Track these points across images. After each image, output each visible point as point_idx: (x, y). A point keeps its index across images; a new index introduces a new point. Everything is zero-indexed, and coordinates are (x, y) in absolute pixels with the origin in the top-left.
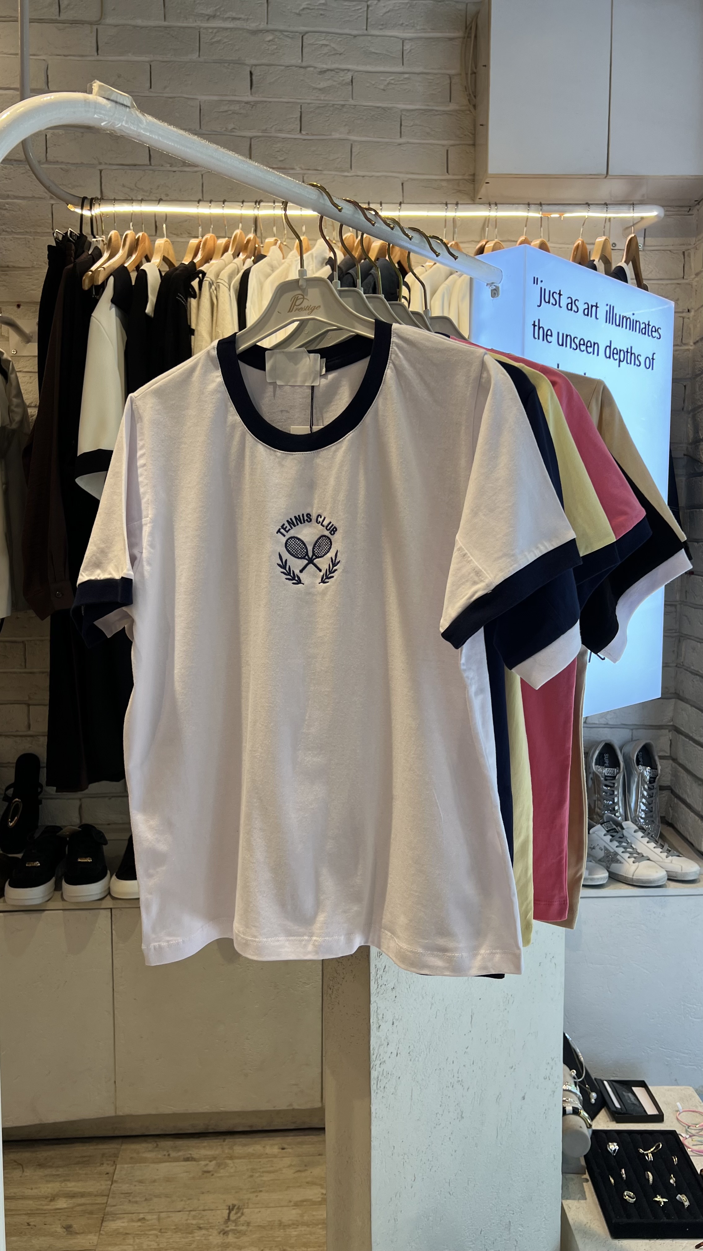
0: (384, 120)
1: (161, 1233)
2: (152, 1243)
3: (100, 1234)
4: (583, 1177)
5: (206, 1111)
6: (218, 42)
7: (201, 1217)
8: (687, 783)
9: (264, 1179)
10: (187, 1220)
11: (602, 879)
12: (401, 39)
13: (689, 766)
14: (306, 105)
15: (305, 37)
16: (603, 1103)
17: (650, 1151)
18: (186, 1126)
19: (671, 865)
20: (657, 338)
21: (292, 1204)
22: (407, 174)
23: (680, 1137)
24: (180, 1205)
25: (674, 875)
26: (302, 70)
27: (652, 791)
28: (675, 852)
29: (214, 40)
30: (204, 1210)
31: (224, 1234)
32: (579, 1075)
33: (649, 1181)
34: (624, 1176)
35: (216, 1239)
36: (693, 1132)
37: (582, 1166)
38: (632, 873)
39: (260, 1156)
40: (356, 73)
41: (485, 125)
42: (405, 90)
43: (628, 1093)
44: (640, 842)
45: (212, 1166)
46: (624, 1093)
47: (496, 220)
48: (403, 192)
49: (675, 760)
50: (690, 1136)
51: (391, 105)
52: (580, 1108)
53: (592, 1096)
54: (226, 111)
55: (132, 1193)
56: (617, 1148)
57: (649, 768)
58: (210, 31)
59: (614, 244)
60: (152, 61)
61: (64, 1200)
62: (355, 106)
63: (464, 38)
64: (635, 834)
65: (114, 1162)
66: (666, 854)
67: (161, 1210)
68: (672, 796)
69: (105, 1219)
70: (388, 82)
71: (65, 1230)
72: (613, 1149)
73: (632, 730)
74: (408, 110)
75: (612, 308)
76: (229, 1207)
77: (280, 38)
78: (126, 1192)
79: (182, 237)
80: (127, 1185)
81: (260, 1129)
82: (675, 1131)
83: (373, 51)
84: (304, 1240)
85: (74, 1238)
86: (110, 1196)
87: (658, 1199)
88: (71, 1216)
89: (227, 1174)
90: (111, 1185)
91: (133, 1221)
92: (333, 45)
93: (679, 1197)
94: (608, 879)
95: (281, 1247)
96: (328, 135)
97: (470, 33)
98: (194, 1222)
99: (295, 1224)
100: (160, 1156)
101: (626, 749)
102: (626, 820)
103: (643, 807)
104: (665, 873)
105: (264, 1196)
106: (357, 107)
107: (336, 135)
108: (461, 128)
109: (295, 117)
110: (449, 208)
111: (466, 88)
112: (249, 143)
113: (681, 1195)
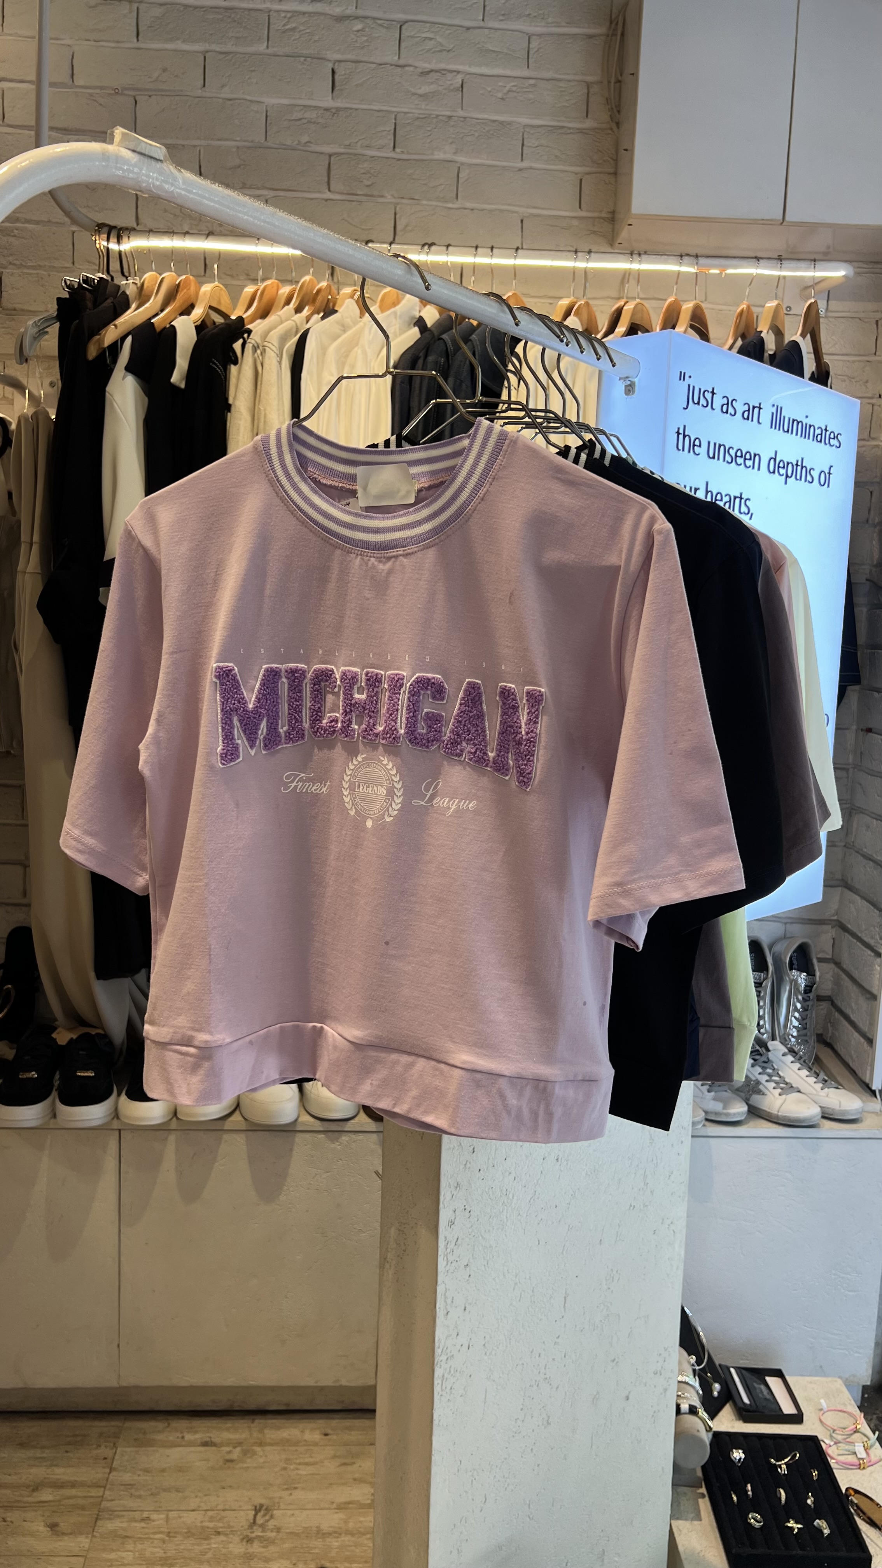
0: (502, 138)
1: (170, 1537)
2: (158, 1550)
3: (93, 1536)
4: (698, 1491)
5: (231, 1384)
6: (293, 29)
7: (220, 1519)
8: (852, 995)
9: (300, 1472)
10: (202, 1522)
11: (738, 1114)
12: (527, 34)
13: (856, 974)
14: (403, 114)
15: (404, 27)
16: (728, 1395)
17: (783, 1462)
18: (205, 1402)
19: (827, 1099)
20: (836, 447)
21: (334, 1506)
22: (528, 207)
23: (822, 1443)
24: (193, 1503)
25: (830, 1111)
26: (399, 69)
27: (808, 1003)
28: (833, 1083)
29: (287, 27)
30: (224, 1510)
31: (247, 1541)
32: (699, 1362)
33: (780, 1499)
34: (750, 1493)
35: (237, 1548)
36: (839, 1438)
37: (699, 1478)
38: (777, 1109)
39: (297, 1443)
40: (468, 76)
41: (630, 150)
42: (530, 100)
43: (760, 1384)
44: (789, 1068)
45: (236, 1453)
46: (756, 1385)
47: (639, 273)
48: (522, 231)
49: (838, 964)
50: (835, 1443)
51: (512, 119)
52: (698, 1406)
53: (715, 1388)
54: (299, 120)
55: (135, 1485)
56: (743, 1456)
57: (805, 974)
58: (283, 15)
59: (789, 308)
60: (207, 52)
61: (50, 1490)
62: (465, 118)
63: (608, 36)
64: (784, 1058)
65: (114, 1444)
66: (821, 1085)
67: (170, 1508)
68: (833, 1010)
69: (100, 1517)
70: (507, 88)
71: (49, 1529)
72: (738, 1458)
73: (786, 923)
74: (533, 126)
75: (779, 410)
76: (256, 1507)
77: (372, 28)
78: (128, 1483)
79: (239, 280)
80: (129, 1474)
81: (297, 1408)
82: (816, 1437)
83: (491, 48)
84: (348, 1553)
85: (61, 1540)
86: (107, 1488)
87: (792, 1524)
88: (57, 1512)
89: (255, 1465)
90: (110, 1473)
91: (135, 1520)
92: (440, 40)
93: (817, 1522)
94: (748, 1114)
95: (318, 1561)
96: (428, 155)
97: (615, 30)
98: (211, 1525)
99: (336, 1533)
100: (171, 1438)
101: (778, 948)
102: (773, 1040)
103: (796, 1023)
104: (819, 1109)
105: (298, 1495)
106: (467, 119)
107: (439, 155)
108: (601, 152)
109: (388, 129)
110: (579, 257)
111: (607, 99)
112: (327, 163)
113: (820, 1519)
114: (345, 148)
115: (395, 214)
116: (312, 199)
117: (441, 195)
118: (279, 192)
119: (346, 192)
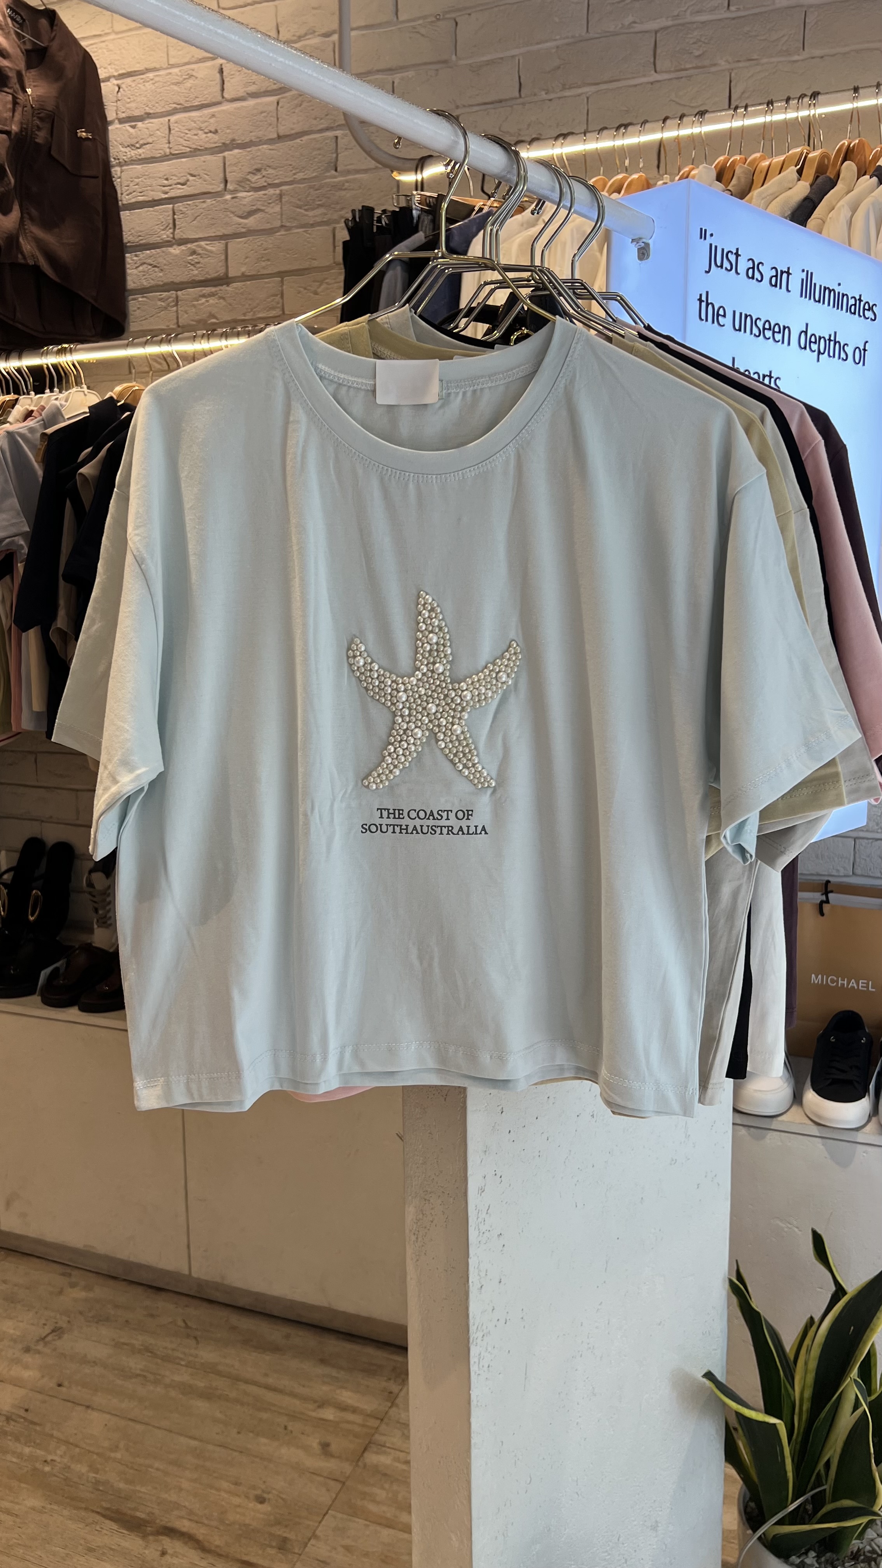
61: (333, 1410)
69: (368, 1448)
71: (321, 1448)
85: (327, 1461)
86: (384, 1421)
88: (333, 1433)
91: (397, 1460)
96: (769, 5)
114: (672, 20)
115: (730, 82)
116: (636, 86)
117: (784, 48)
118: (601, 85)
119: (672, 69)
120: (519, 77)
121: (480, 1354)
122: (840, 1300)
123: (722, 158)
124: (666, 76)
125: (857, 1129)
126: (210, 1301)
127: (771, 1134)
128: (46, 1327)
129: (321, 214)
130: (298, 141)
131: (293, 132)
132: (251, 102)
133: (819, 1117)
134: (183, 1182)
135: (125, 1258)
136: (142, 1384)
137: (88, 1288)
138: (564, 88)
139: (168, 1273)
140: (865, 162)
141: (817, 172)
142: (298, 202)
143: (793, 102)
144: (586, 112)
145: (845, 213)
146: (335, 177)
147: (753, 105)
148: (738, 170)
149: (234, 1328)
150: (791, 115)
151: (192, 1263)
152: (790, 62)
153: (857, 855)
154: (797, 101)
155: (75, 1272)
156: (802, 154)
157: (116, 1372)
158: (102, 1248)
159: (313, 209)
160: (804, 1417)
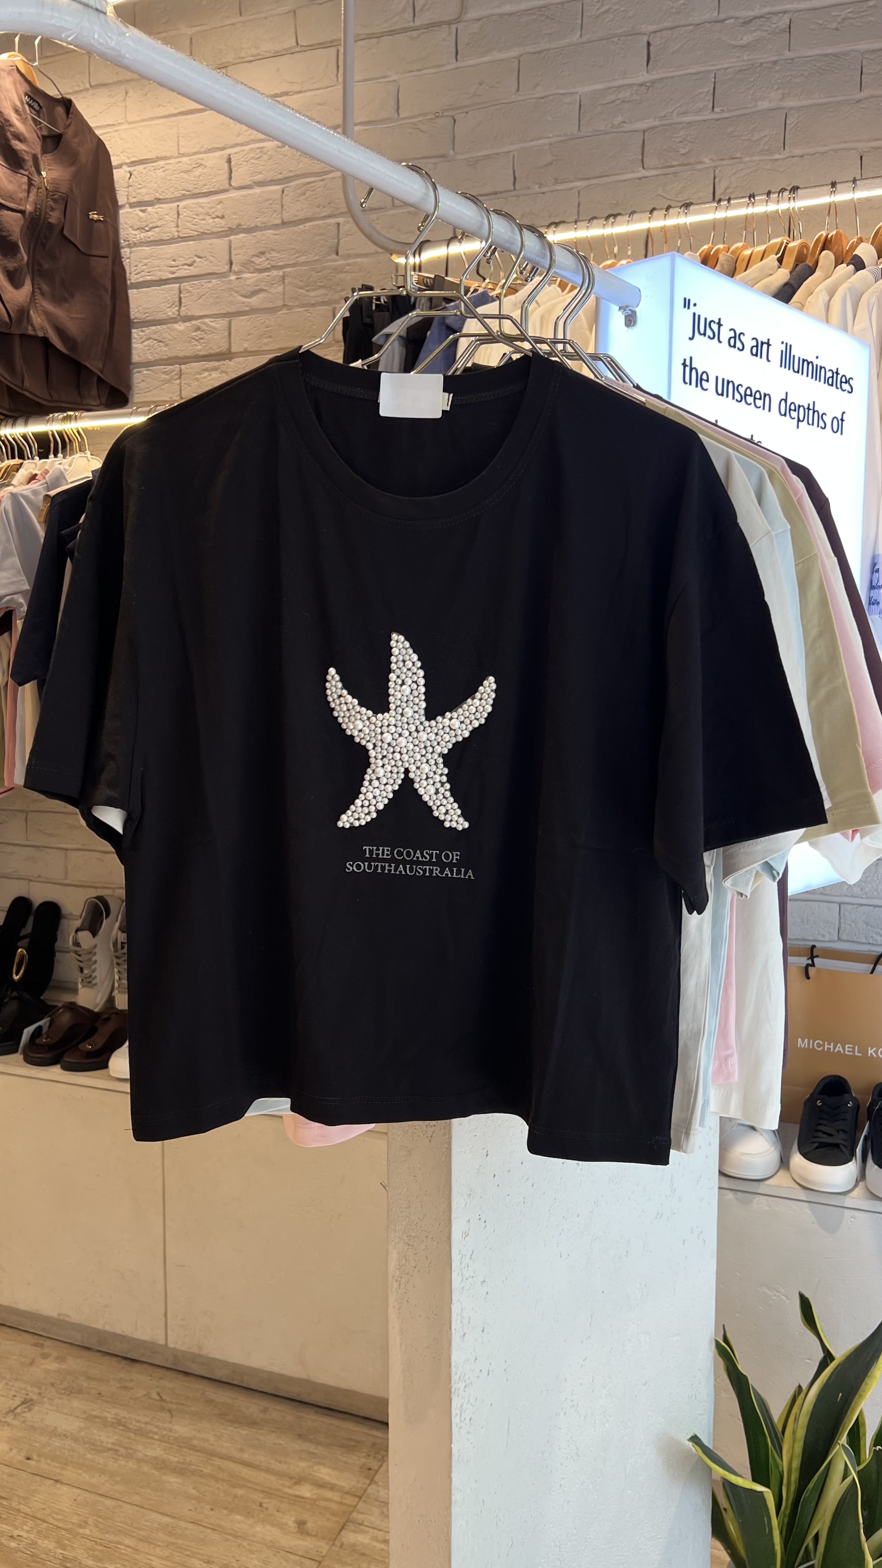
0: (836, 71)
3: (334, 1544)
6: (607, 11)
14: (722, 71)
22: (868, 141)
26: (719, 24)
29: (600, 11)
40: (796, 14)
42: (870, 21)
48: (861, 164)
51: (848, 48)
54: (613, 101)
60: (521, 56)
61: (310, 1487)
62: (793, 59)
65: (383, 1456)
69: (346, 1527)
70: (843, 15)
74: (873, 51)
78: (383, 1500)
80: (387, 1491)
86: (362, 1499)
88: (309, 1511)
90: (369, 1485)
91: (375, 1538)
96: (751, 108)
106: (796, 60)
107: (764, 105)
109: (706, 90)
112: (641, 139)
114: (660, 120)
115: (715, 178)
116: (624, 181)
117: (766, 148)
118: (592, 180)
119: (660, 166)
120: (514, 172)
121: (462, 1406)
122: (828, 1365)
123: (706, 247)
124: (654, 172)
125: (845, 1194)
126: (186, 1373)
127: (758, 1198)
128: (15, 1398)
129: (322, 295)
130: (301, 227)
131: (296, 218)
132: (257, 190)
133: (806, 1180)
134: (162, 1247)
135: (99, 1326)
136: (114, 1459)
137: (60, 1359)
138: (556, 181)
139: (142, 1344)
140: (842, 252)
141: (796, 260)
142: (300, 283)
143: (774, 196)
144: (576, 204)
145: (823, 297)
146: (336, 261)
147: (736, 198)
148: (722, 258)
149: (210, 1402)
150: (772, 207)
151: (169, 1332)
152: (771, 160)
153: (842, 920)
154: (777, 195)
155: (48, 1343)
156: (782, 244)
157: (87, 1446)
158: (75, 1317)
159: (314, 290)
160: (793, 1488)
